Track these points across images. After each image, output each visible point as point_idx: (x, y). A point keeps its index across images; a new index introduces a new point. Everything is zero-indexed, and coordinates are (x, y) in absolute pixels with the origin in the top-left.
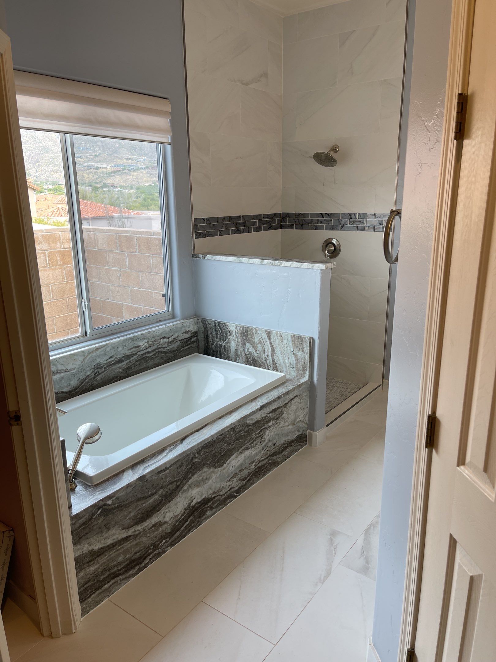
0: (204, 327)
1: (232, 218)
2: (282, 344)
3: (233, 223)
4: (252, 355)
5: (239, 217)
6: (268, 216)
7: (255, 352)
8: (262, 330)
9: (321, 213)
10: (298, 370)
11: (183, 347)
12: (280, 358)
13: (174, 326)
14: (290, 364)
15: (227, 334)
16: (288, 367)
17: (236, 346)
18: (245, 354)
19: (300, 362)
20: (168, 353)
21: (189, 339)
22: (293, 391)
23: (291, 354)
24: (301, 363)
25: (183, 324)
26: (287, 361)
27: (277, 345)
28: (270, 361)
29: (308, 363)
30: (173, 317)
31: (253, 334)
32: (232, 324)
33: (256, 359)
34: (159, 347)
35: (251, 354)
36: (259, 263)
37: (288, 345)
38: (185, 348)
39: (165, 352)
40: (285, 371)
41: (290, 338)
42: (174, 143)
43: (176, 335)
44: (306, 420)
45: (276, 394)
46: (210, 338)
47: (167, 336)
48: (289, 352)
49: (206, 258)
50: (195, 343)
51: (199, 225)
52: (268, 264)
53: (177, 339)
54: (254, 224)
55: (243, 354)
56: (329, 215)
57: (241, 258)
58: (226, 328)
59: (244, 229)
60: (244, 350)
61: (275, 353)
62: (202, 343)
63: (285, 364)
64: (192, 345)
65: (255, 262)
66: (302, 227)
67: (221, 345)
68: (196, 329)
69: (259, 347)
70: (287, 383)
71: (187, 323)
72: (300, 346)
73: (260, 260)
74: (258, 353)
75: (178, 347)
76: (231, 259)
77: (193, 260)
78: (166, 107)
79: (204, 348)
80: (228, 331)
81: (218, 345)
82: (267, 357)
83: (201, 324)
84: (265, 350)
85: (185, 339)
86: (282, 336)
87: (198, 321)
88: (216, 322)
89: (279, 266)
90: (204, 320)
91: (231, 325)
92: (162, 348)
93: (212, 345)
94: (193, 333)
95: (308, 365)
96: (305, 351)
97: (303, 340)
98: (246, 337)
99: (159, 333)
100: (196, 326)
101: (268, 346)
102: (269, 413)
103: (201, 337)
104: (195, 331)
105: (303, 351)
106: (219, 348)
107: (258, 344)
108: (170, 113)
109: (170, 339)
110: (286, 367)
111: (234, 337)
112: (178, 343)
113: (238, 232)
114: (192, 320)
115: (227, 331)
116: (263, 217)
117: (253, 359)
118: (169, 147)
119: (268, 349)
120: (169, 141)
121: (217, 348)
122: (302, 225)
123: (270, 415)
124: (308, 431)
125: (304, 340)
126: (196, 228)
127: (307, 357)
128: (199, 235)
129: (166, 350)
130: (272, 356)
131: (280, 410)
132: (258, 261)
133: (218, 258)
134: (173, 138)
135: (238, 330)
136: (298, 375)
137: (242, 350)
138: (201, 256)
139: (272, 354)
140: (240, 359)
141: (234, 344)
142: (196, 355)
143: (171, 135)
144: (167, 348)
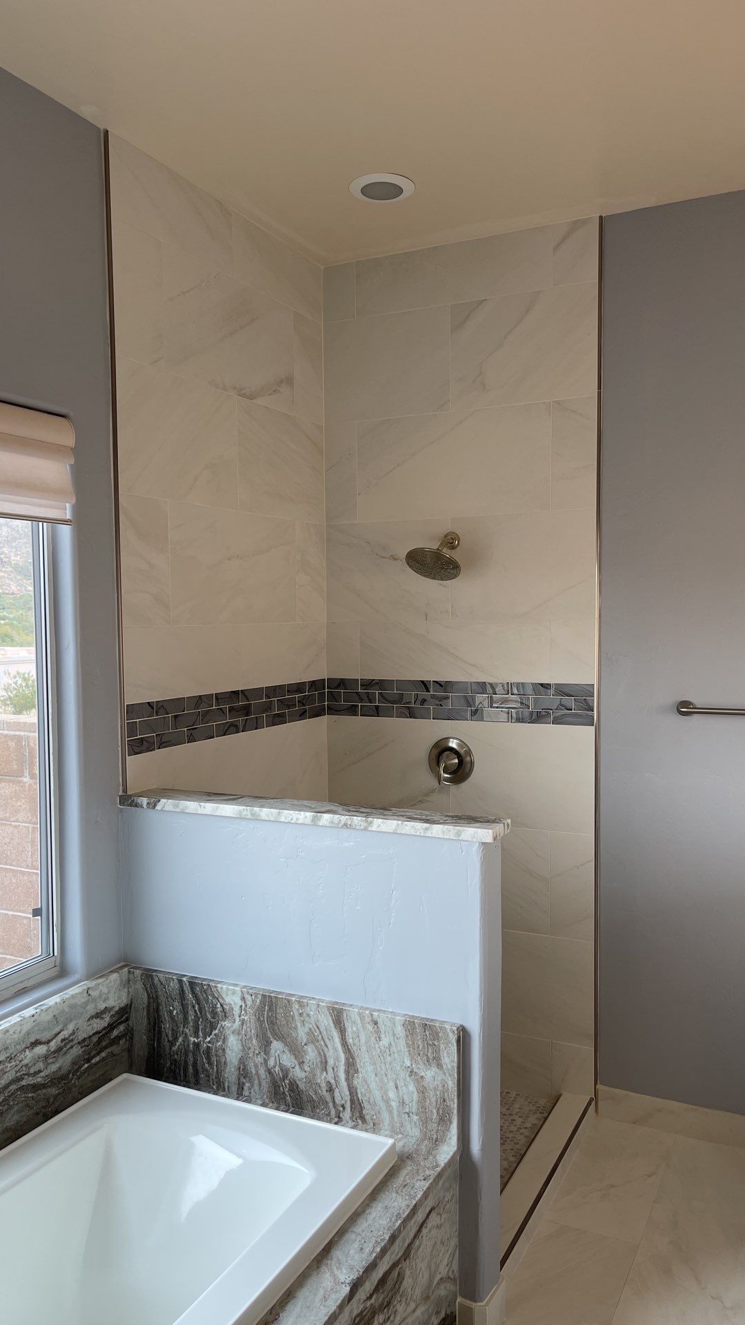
0: (148, 995)
1: (219, 697)
2: (377, 1046)
3: (221, 709)
4: (290, 1075)
5: (236, 693)
6: (299, 687)
7: (297, 1068)
8: (318, 1005)
9: (422, 682)
10: (425, 1122)
11: (88, 1061)
12: (370, 1082)
13: (66, 1004)
14: (403, 1103)
15: (214, 1014)
16: (395, 1112)
17: (241, 1047)
18: (269, 1071)
19: (432, 1098)
20: (43, 1086)
21: (107, 1033)
22: (426, 1199)
23: (404, 1075)
24: (433, 1100)
25: (90, 992)
26: (392, 1094)
27: (364, 1048)
28: (342, 1095)
29: (456, 1101)
30: (62, 971)
31: (293, 1017)
32: (231, 987)
33: (302, 1086)
34: (18, 1074)
35: (285, 1072)
36: (308, 821)
37: (394, 1049)
38: (93, 1061)
39: (35, 1087)
40: (387, 1122)
41: (400, 1030)
42: (80, 522)
43: (71, 1027)
44: (453, 1272)
46: (167, 1026)
47: (45, 1036)
48: (398, 1068)
49: (159, 807)
50: (121, 1042)
51: (137, 720)
53: (72, 1040)
54: (268, 707)
55: (262, 1071)
56: (441, 686)
57: (257, 809)
58: (214, 997)
59: (246, 722)
60: (266, 1061)
61: (357, 1071)
62: (141, 1038)
63: (387, 1101)
64: (115, 1049)
65: (297, 819)
66: (377, 712)
67: (197, 1045)
68: (124, 1001)
69: (311, 1054)
71: (100, 987)
72: (430, 1051)
73: (309, 815)
74: (307, 1068)
75: (74, 1063)
76: (228, 809)
77: (121, 811)
78: (65, 436)
79: (146, 1053)
80: (219, 1005)
81: (188, 1046)
82: (333, 1081)
83: (139, 986)
84: (326, 1062)
85: (94, 1034)
86: (376, 1023)
87: (131, 976)
88: (184, 979)
90: (149, 975)
91: (228, 989)
92: (28, 1075)
93: (172, 1044)
94: (117, 1012)
95: (456, 1106)
96: (445, 1066)
97: (437, 1034)
98: (272, 1023)
99: (20, 1032)
100: (126, 990)
101: (336, 1050)
102: (370, 1297)
103: (140, 1021)
104: (123, 1005)
105: (439, 1066)
106: (190, 1055)
107: (306, 1044)
108: (72, 449)
109: (53, 1044)
110: (391, 1112)
111: (238, 1023)
112: (77, 1051)
113: (233, 729)
114: (115, 976)
115: (215, 1007)
116: (288, 691)
117: (294, 1086)
118: (65, 532)
119: (337, 1059)
120: (68, 516)
121: (186, 1055)
122: (377, 707)
123: (373, 1301)
124: (459, 1300)
125: (440, 1035)
126: (132, 729)
127: (450, 1083)
128: (138, 746)
129: (39, 1080)
130: (347, 1079)
131: (395, 1274)
132: (305, 816)
133: (191, 806)
134: (77, 509)
135: (249, 1003)
136: (425, 1136)
137: (259, 1060)
138: (144, 801)
139: (347, 1072)
140: (252, 1085)
141: (235, 1042)
142: (125, 1080)
143: (74, 501)
144: (42, 1074)
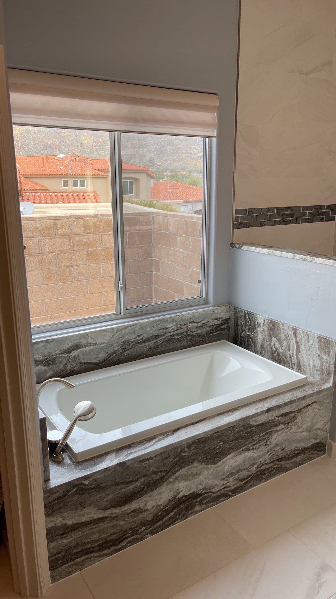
0: (235, 316)
1: (278, 209)
2: (308, 344)
3: (279, 214)
4: (278, 350)
5: (287, 208)
6: (321, 207)
7: (280, 348)
8: (289, 326)
10: (322, 374)
11: (212, 333)
12: (304, 357)
13: (205, 312)
14: (314, 366)
15: (255, 325)
16: (312, 369)
17: (262, 338)
18: (271, 348)
19: (325, 366)
20: (196, 336)
21: (220, 326)
22: (311, 396)
23: (316, 356)
24: (325, 367)
25: (214, 310)
26: (311, 363)
27: (303, 344)
28: (294, 360)
29: (333, 368)
30: (207, 303)
31: (280, 330)
32: (261, 316)
33: (281, 355)
34: (187, 330)
35: (276, 349)
36: (292, 257)
37: (313, 346)
38: (214, 334)
39: (193, 336)
40: (308, 372)
41: (316, 339)
42: (220, 137)
43: (206, 320)
44: (326, 429)
45: (290, 397)
46: (240, 327)
47: (197, 321)
48: (314, 353)
49: (242, 249)
50: (225, 330)
51: (240, 216)
52: (300, 259)
53: (207, 325)
54: (303, 215)
55: (269, 348)
57: (274, 251)
58: (255, 319)
59: (291, 220)
60: (270, 344)
61: (300, 352)
62: (232, 330)
63: (309, 365)
64: (222, 332)
65: (288, 256)
67: (249, 335)
68: (227, 317)
69: (285, 344)
70: (306, 387)
71: (218, 310)
72: (326, 348)
73: (292, 254)
74: (283, 349)
75: (207, 332)
76: (265, 251)
77: (231, 249)
78: (214, 102)
79: (233, 336)
80: (256, 322)
81: (246, 335)
82: (291, 355)
83: (232, 312)
84: (290, 348)
85: (215, 325)
86: (308, 336)
87: (230, 309)
88: (246, 312)
89: (312, 262)
90: (235, 309)
91: (260, 317)
92: (191, 331)
93: (241, 333)
94: (224, 320)
95: (333, 370)
96: (331, 355)
97: (329, 343)
98: (273, 331)
99: (188, 317)
100: (228, 313)
101: (293, 343)
102: (278, 417)
103: (232, 324)
104: (226, 318)
105: (329, 355)
106: (247, 338)
107: (283, 340)
109: (199, 324)
110: (310, 369)
111: (262, 329)
112: (208, 329)
113: (284, 223)
114: (224, 307)
115: (255, 323)
116: (315, 209)
117: (278, 354)
118: (214, 140)
119: (294, 347)
120: (215, 135)
121: (245, 338)
123: (280, 418)
124: (328, 440)
125: (330, 343)
126: (237, 219)
127: (332, 362)
128: (239, 226)
129: (194, 334)
130: (296, 355)
131: (292, 415)
132: (290, 255)
133: (253, 249)
134: (219, 132)
135: (266, 323)
136: (321, 379)
137: (268, 343)
138: (238, 246)
139: (297, 352)
140: (265, 352)
141: (261, 336)
142: (224, 342)
144: (195, 333)
